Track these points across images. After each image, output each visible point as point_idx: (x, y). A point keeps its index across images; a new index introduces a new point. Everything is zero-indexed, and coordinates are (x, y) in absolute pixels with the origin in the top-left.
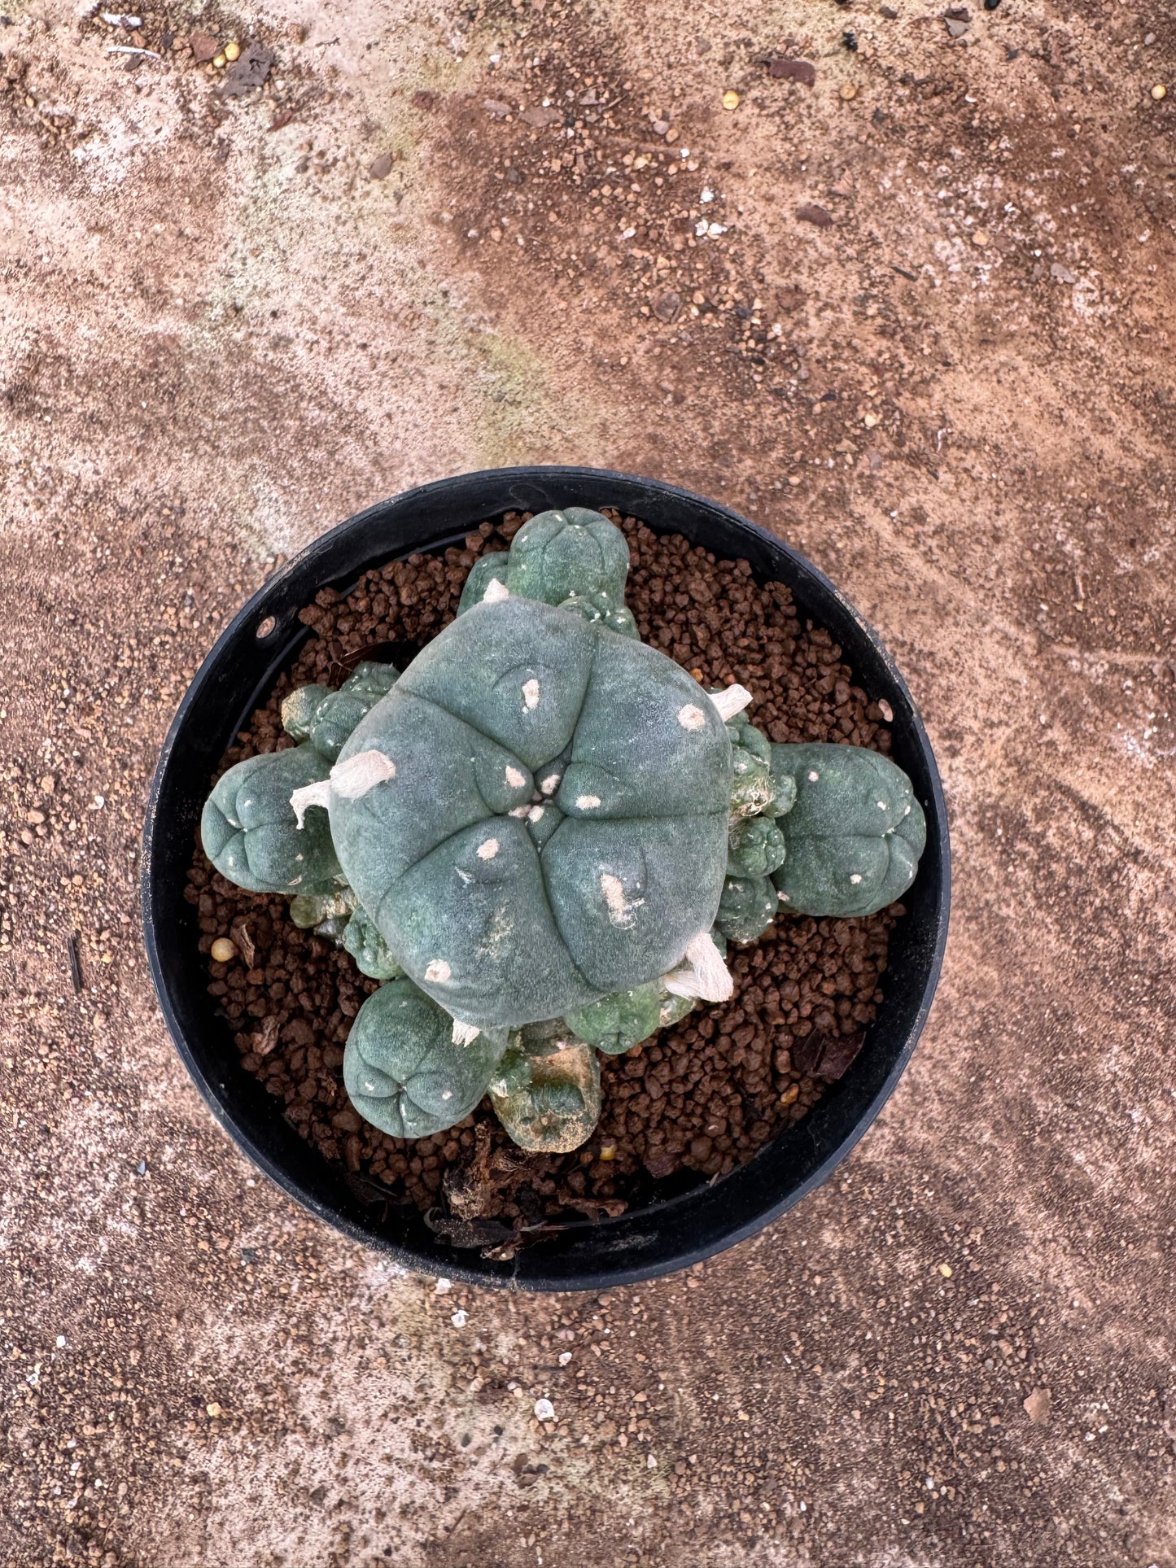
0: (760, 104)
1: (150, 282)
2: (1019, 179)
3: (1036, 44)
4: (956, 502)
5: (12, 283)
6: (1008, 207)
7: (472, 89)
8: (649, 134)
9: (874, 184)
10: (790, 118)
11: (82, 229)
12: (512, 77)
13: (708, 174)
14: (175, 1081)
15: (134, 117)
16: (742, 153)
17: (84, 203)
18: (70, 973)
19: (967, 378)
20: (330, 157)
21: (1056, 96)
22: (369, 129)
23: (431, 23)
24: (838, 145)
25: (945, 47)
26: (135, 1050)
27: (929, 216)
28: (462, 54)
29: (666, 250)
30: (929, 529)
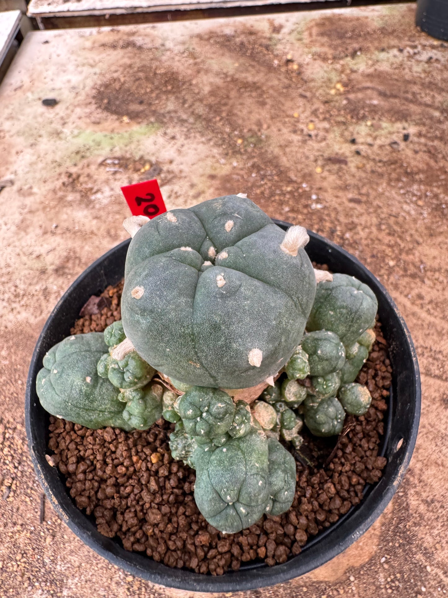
0: (329, 171)
1: (113, 232)
2: (431, 186)
3: (425, 149)
4: (435, 291)
5: (64, 236)
6: (428, 194)
7: (228, 173)
8: (290, 181)
9: (376, 190)
10: (341, 174)
11: (90, 218)
12: (242, 169)
13: (313, 191)
14: (82, 576)
15: (113, 186)
16: (325, 184)
17: (93, 211)
18: (39, 513)
19: (427, 248)
20: (178, 194)
21: (436, 162)
22: (192, 186)
23: (214, 157)
24: (360, 180)
25: (391, 152)
26: (64, 558)
27: (399, 198)
28: (224, 164)
29: (302, 213)
30: (426, 301)
